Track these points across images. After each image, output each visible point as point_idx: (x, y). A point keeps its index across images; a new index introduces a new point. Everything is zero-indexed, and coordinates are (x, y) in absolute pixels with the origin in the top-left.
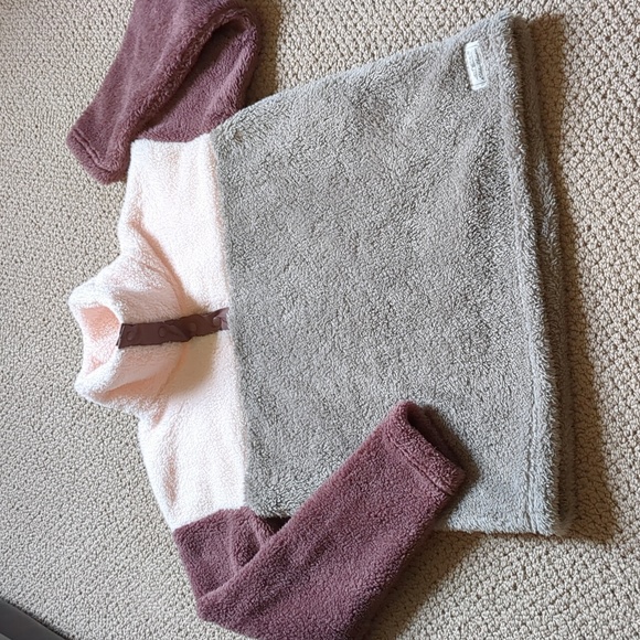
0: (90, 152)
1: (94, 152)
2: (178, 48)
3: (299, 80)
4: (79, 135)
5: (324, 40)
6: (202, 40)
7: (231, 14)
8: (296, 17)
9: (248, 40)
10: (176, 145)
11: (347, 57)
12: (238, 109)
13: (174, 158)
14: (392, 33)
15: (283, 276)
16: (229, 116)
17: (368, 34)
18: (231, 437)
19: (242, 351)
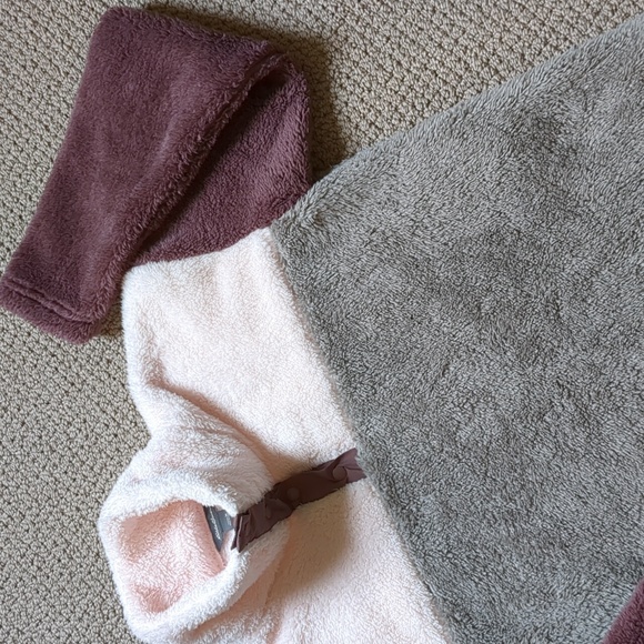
0: (49, 305)
1: (54, 302)
2: (201, 122)
3: (381, 130)
4: (22, 287)
5: (408, 71)
6: (236, 105)
7: (273, 62)
8: (353, 52)
9: (296, 93)
10: (206, 258)
11: (454, 83)
12: (311, 184)
13: (207, 276)
14: (519, 37)
15: (443, 381)
16: (298, 196)
17: (481, 47)
18: (415, 620)
19: (397, 500)
